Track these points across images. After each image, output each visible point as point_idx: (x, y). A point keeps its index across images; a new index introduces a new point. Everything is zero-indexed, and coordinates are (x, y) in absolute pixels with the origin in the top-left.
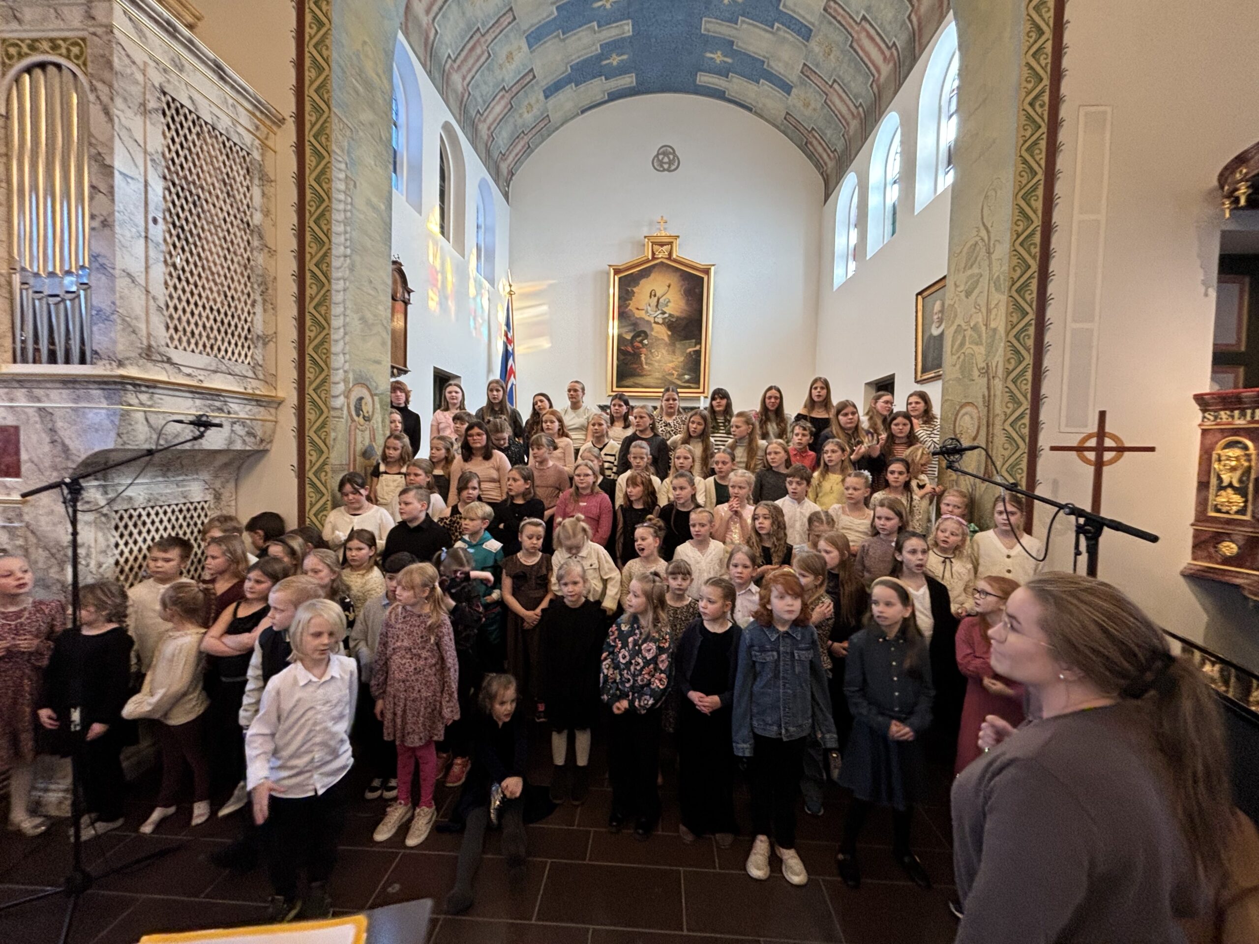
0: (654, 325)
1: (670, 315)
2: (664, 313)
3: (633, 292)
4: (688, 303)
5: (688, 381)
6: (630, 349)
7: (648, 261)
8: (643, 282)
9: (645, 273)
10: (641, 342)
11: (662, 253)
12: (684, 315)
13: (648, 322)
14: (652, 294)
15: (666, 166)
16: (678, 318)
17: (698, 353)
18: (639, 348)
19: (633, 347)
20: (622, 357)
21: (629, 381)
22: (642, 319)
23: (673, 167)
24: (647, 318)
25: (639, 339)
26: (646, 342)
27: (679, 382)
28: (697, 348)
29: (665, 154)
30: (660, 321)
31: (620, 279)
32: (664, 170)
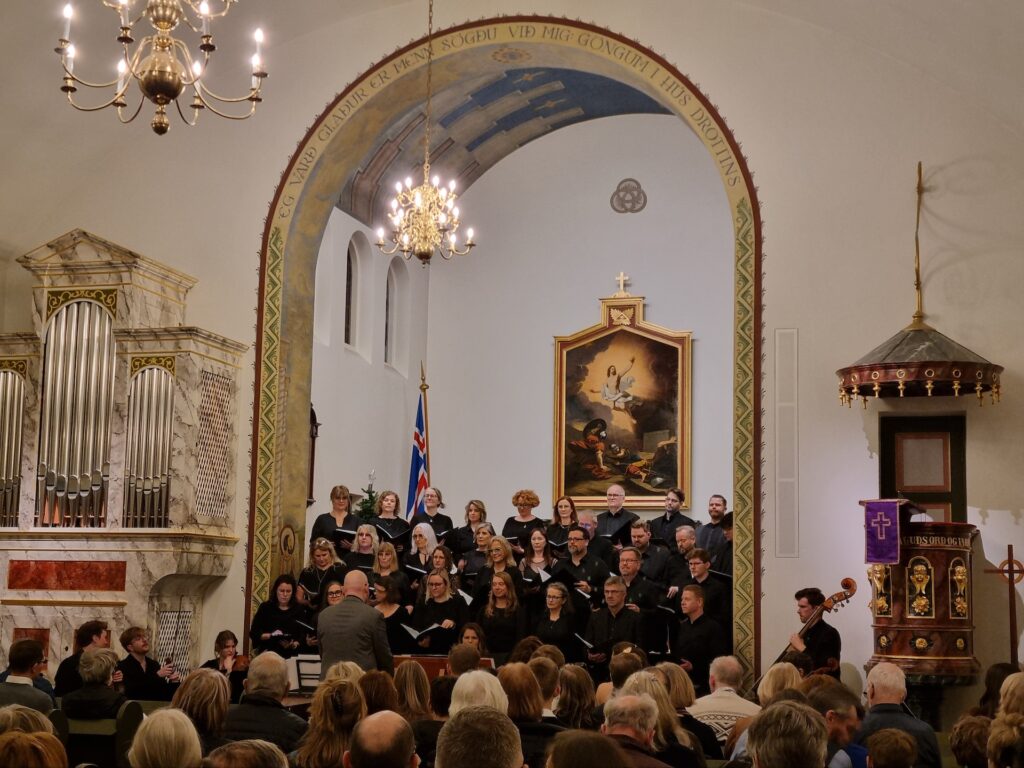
0: (613, 411)
1: (635, 398)
2: (626, 395)
3: (586, 371)
4: (658, 381)
5: (660, 486)
6: (582, 444)
7: (604, 329)
8: (599, 356)
9: (602, 344)
10: (597, 434)
11: (623, 320)
12: (653, 397)
13: (606, 408)
14: (611, 372)
15: (629, 205)
16: (645, 402)
17: (672, 447)
18: (593, 442)
19: (587, 441)
20: (573, 455)
21: (584, 487)
22: (599, 404)
23: (638, 206)
24: (604, 403)
25: (594, 431)
26: (603, 434)
27: (648, 487)
28: (672, 440)
29: (627, 190)
30: (622, 406)
31: (568, 353)
32: (626, 211)
